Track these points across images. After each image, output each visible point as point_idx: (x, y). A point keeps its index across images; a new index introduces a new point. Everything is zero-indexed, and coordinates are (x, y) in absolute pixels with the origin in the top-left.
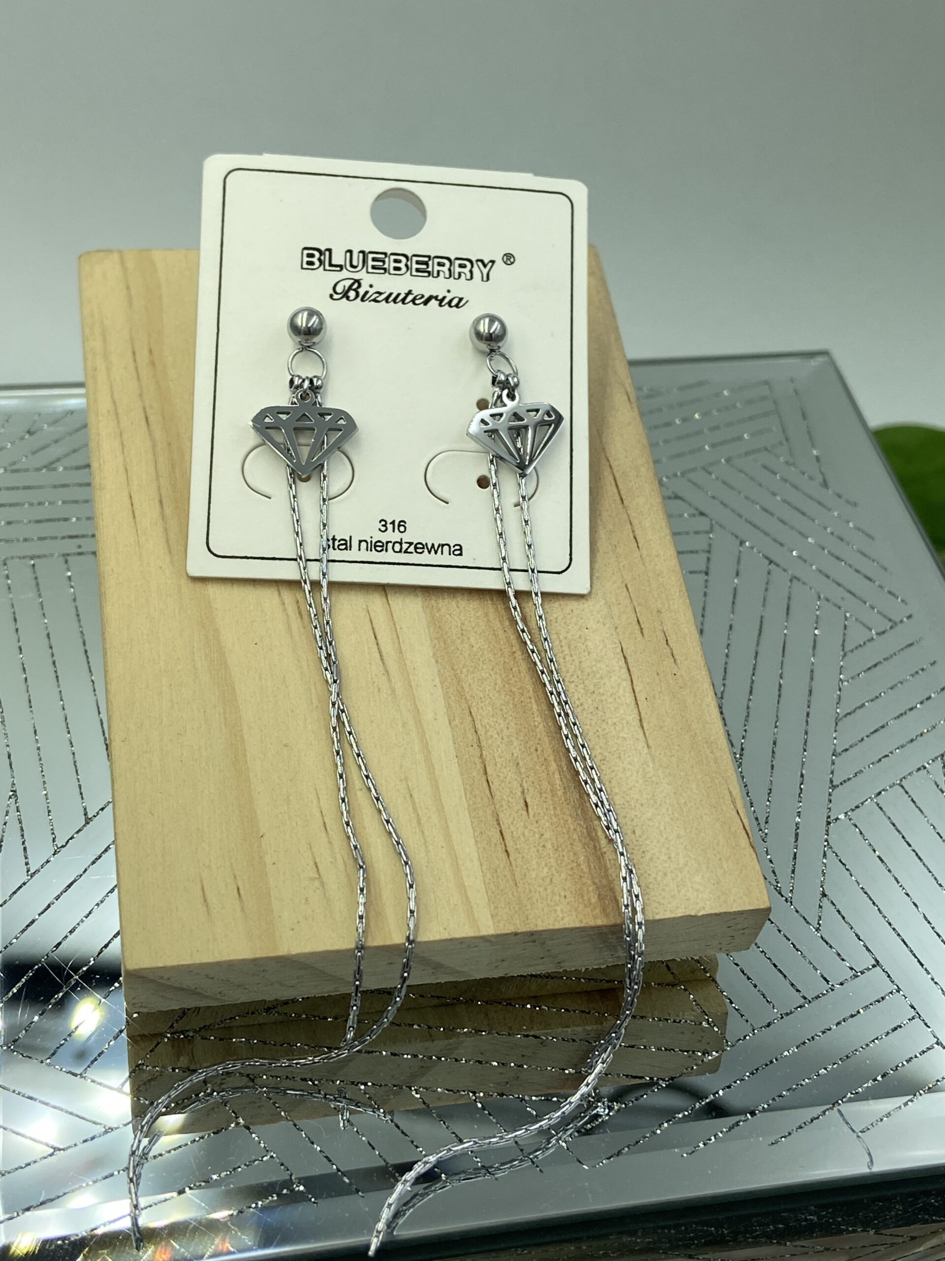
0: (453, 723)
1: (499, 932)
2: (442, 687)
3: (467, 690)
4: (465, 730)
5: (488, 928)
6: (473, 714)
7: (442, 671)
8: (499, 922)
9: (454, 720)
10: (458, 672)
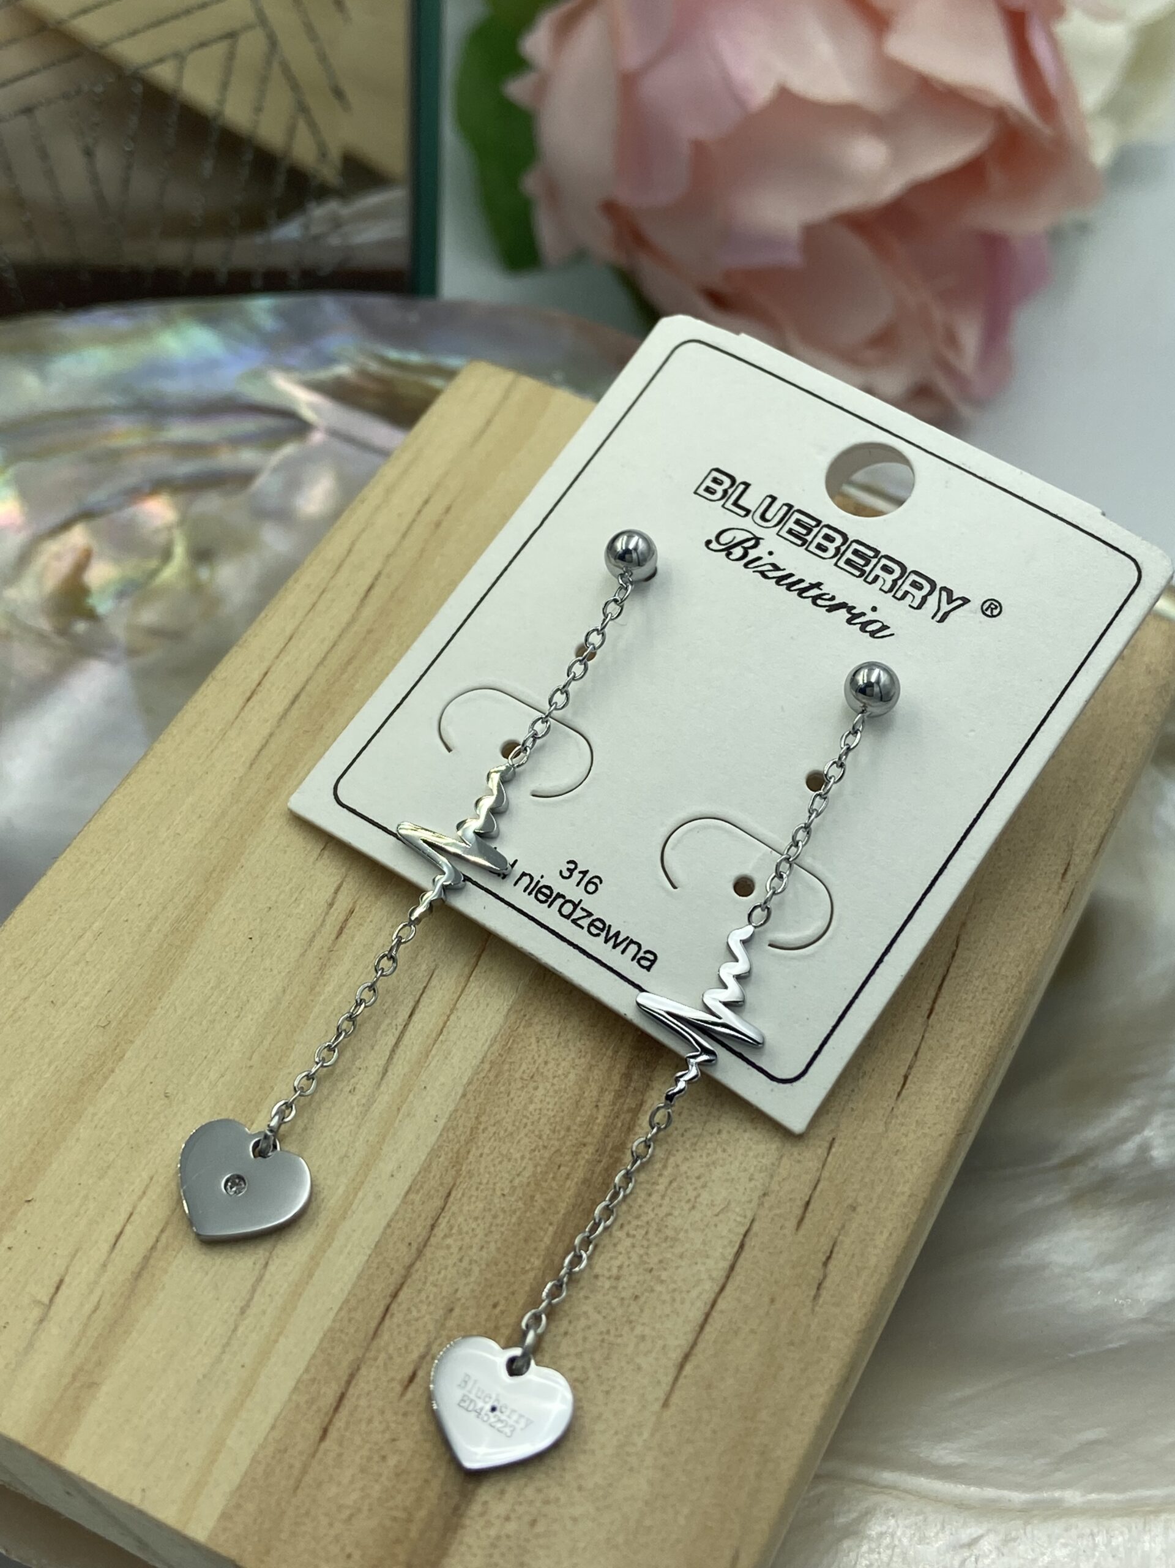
0: (411, 1196)
1: (211, 1545)
2: (441, 1135)
3: (471, 1157)
4: (420, 1216)
5: (200, 1531)
6: (451, 1199)
7: (460, 1112)
8: (225, 1530)
9: (418, 1192)
10: (481, 1127)
